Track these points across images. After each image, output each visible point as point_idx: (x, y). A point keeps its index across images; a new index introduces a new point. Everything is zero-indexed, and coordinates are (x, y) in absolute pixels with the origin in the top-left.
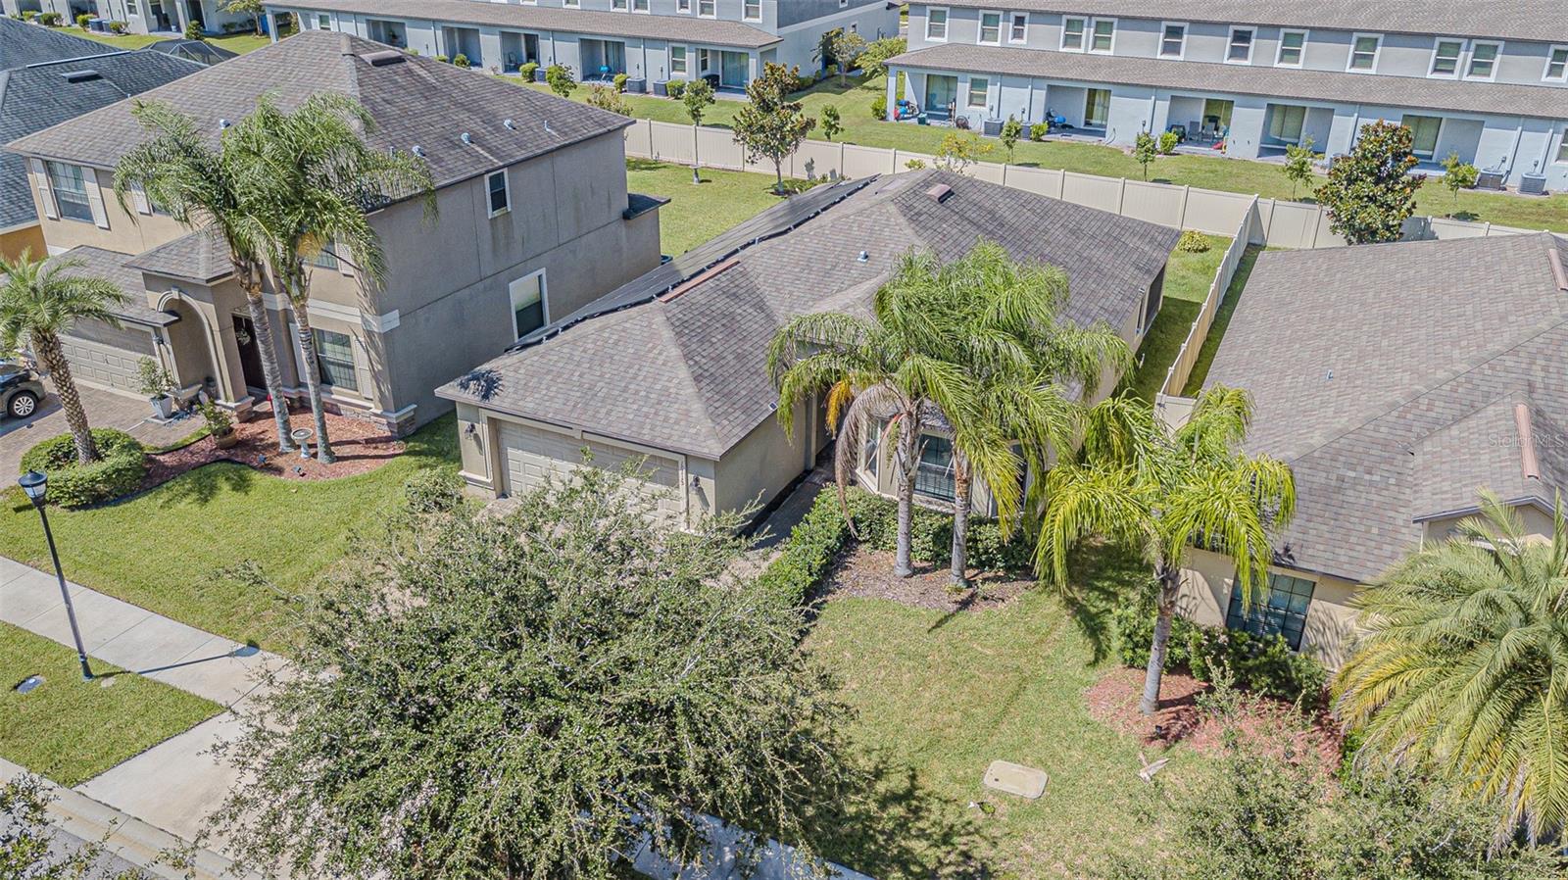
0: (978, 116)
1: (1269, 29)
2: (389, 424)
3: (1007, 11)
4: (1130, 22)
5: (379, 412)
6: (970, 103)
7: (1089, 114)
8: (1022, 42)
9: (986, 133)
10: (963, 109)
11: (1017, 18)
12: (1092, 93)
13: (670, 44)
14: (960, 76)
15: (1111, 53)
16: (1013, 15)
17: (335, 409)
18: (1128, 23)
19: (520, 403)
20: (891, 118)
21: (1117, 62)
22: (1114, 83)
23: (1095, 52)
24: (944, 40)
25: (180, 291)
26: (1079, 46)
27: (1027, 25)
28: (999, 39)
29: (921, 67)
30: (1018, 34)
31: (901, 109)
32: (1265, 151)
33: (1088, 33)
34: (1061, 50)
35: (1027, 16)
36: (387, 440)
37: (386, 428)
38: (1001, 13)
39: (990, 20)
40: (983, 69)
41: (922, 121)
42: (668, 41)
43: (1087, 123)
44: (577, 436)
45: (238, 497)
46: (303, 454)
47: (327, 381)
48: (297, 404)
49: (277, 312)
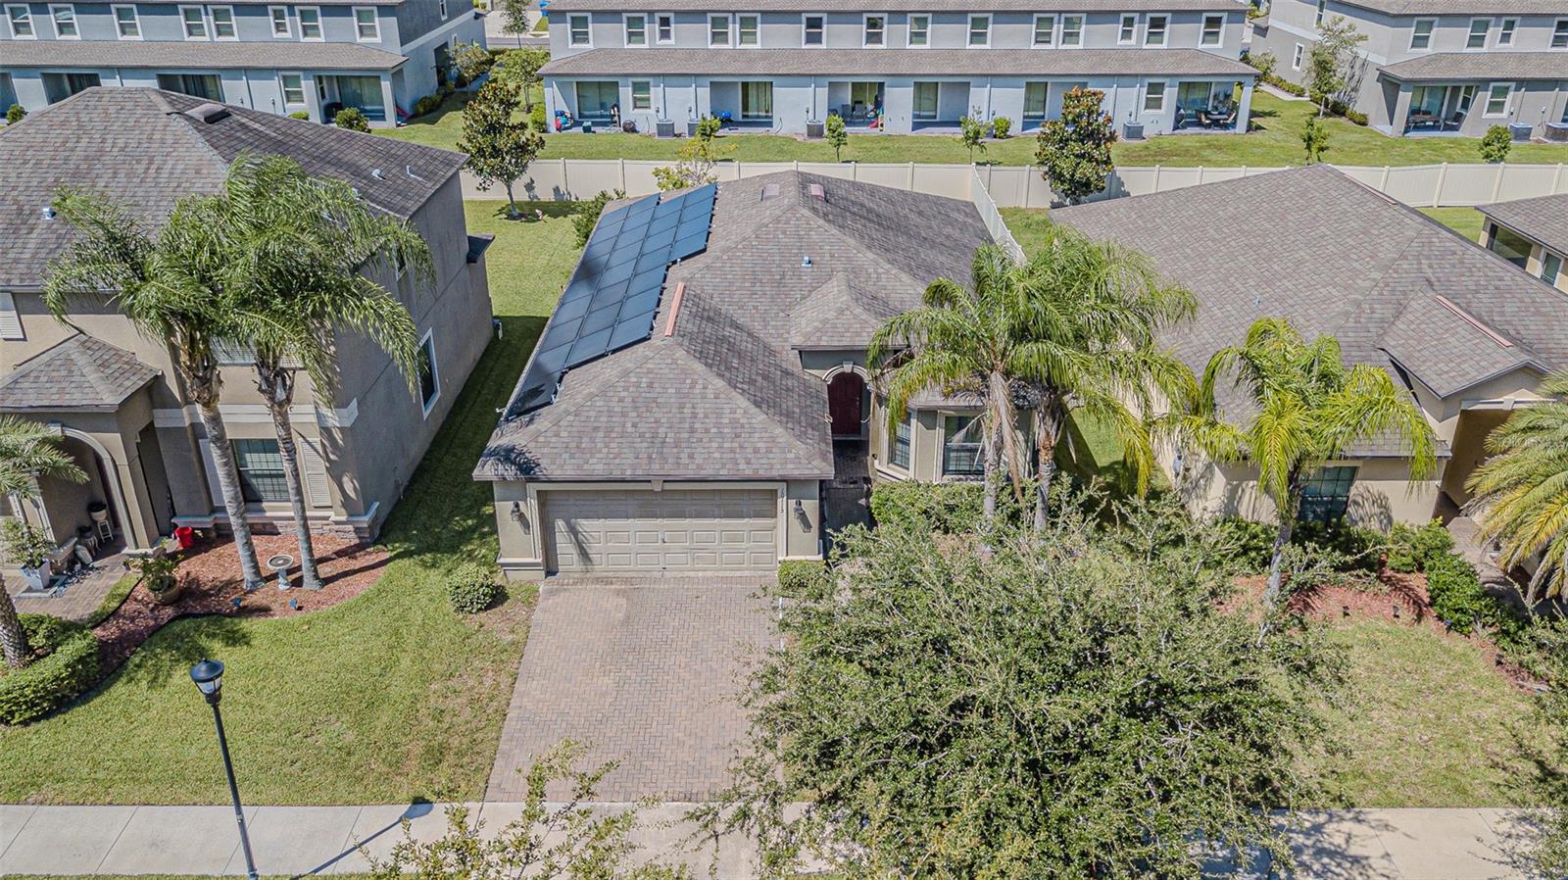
0: (647, 120)
1: (898, 15)
2: (357, 530)
3: (651, 13)
4: (772, 16)
5: (344, 518)
6: (635, 107)
7: (745, 107)
8: (671, 42)
9: (659, 135)
10: (628, 113)
11: (661, 18)
12: (745, 85)
13: (281, 73)
14: (620, 81)
15: (758, 46)
16: (657, 16)
17: (268, 528)
18: (771, 17)
19: (586, 467)
20: (553, 129)
21: (766, 55)
22: (775, 75)
23: (743, 46)
24: (590, 46)
25: (63, 426)
26: (726, 42)
27: (673, 25)
28: (647, 41)
29: (568, 75)
30: (665, 35)
31: (562, 120)
32: (917, 126)
33: (733, 29)
34: (711, 47)
35: (672, 16)
36: (361, 547)
37: (353, 535)
38: (645, 15)
39: (635, 22)
40: (643, 71)
41: (587, 130)
42: (278, 69)
43: (744, 116)
44: (658, 488)
45: (240, 651)
46: (282, 585)
47: (253, 498)
48: (214, 534)
49: (183, 429)
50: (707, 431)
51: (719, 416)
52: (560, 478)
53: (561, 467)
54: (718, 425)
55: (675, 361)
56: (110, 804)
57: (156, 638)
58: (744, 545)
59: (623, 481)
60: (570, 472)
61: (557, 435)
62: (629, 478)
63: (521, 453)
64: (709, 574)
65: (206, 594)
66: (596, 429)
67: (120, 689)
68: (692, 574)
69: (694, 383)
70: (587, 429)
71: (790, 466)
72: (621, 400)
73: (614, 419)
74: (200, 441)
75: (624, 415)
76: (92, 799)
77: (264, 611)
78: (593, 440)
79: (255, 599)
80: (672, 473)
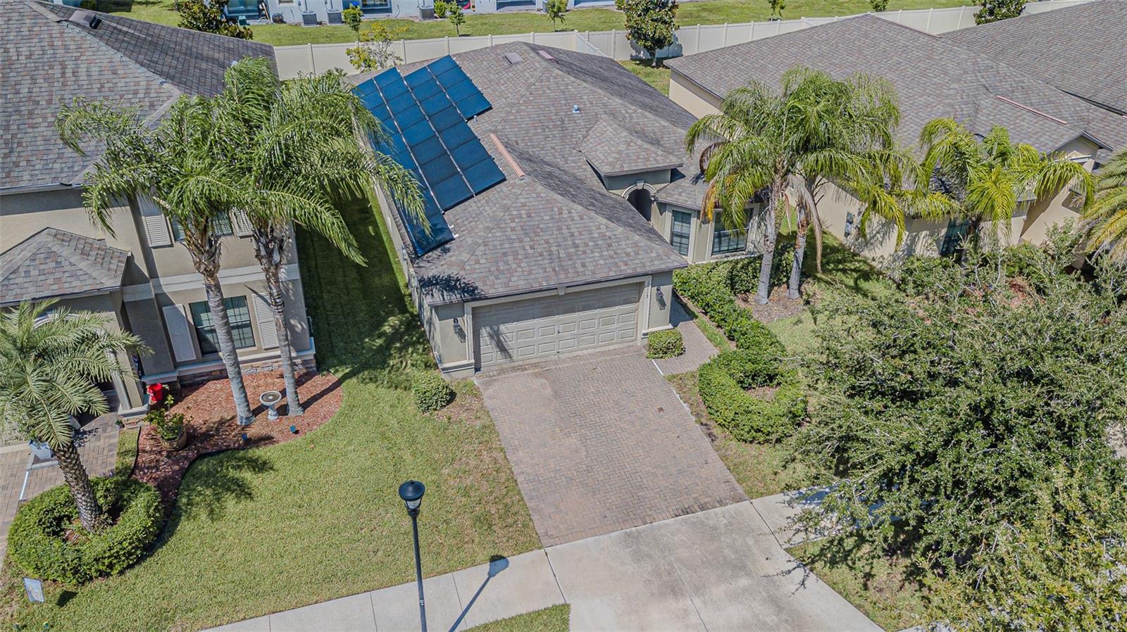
2: (305, 362)
6: (280, 1)
19: (511, 284)
36: (310, 375)
37: (302, 367)
44: (562, 293)
45: (268, 477)
46: (271, 415)
47: (209, 350)
48: (179, 386)
49: (151, 300)
50: (586, 245)
51: (590, 232)
52: (495, 295)
53: (493, 286)
54: (592, 239)
55: (538, 195)
56: (244, 619)
57: (188, 478)
58: (615, 326)
59: (541, 291)
60: (501, 290)
61: (478, 262)
62: (545, 288)
63: (458, 280)
64: (591, 351)
65: (207, 436)
66: (505, 254)
67: (185, 526)
68: (579, 353)
69: (560, 210)
70: (499, 255)
71: (656, 262)
72: (513, 229)
73: (515, 245)
74: (164, 308)
75: (521, 241)
76: (226, 619)
77: (267, 439)
78: (507, 263)
79: (252, 432)
80: (575, 279)
